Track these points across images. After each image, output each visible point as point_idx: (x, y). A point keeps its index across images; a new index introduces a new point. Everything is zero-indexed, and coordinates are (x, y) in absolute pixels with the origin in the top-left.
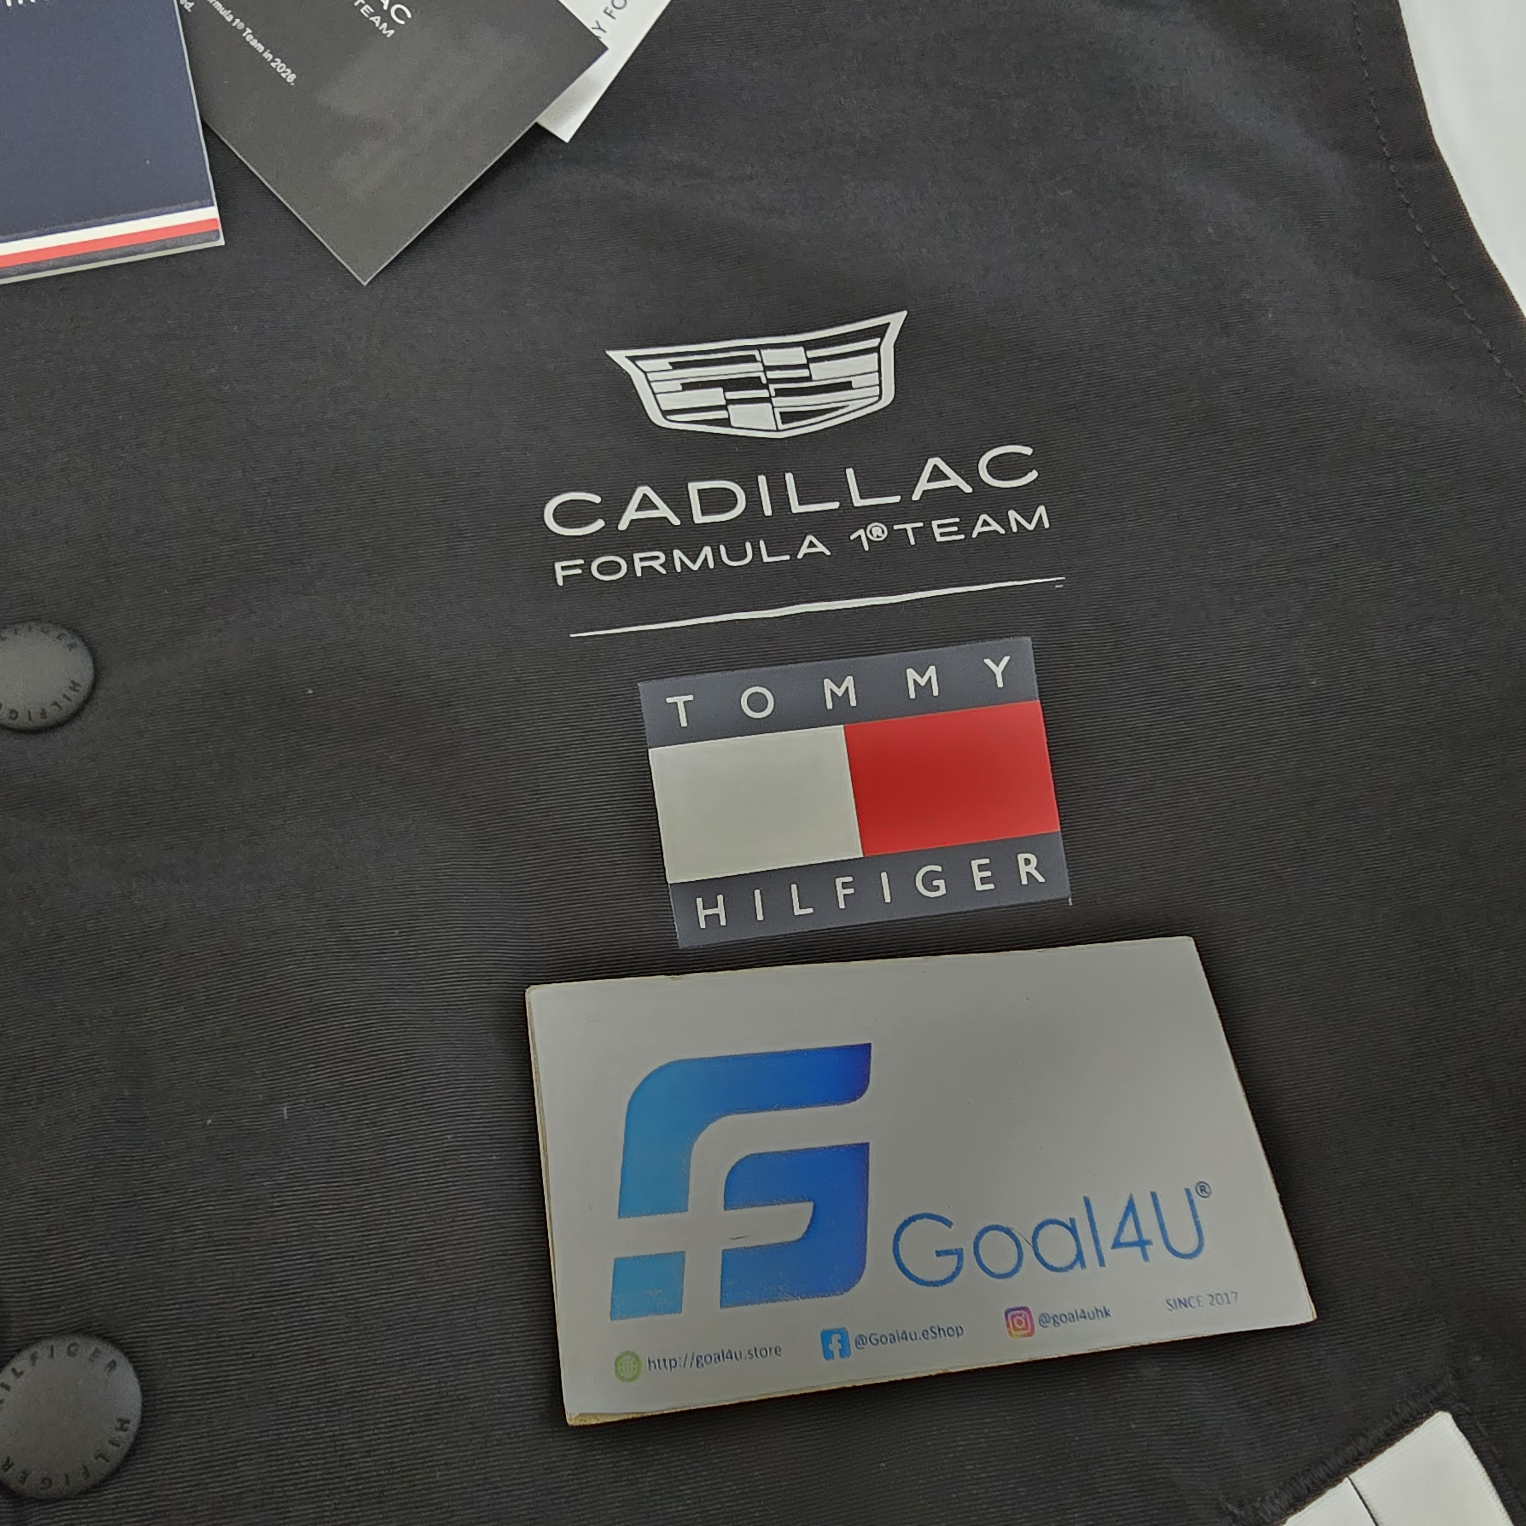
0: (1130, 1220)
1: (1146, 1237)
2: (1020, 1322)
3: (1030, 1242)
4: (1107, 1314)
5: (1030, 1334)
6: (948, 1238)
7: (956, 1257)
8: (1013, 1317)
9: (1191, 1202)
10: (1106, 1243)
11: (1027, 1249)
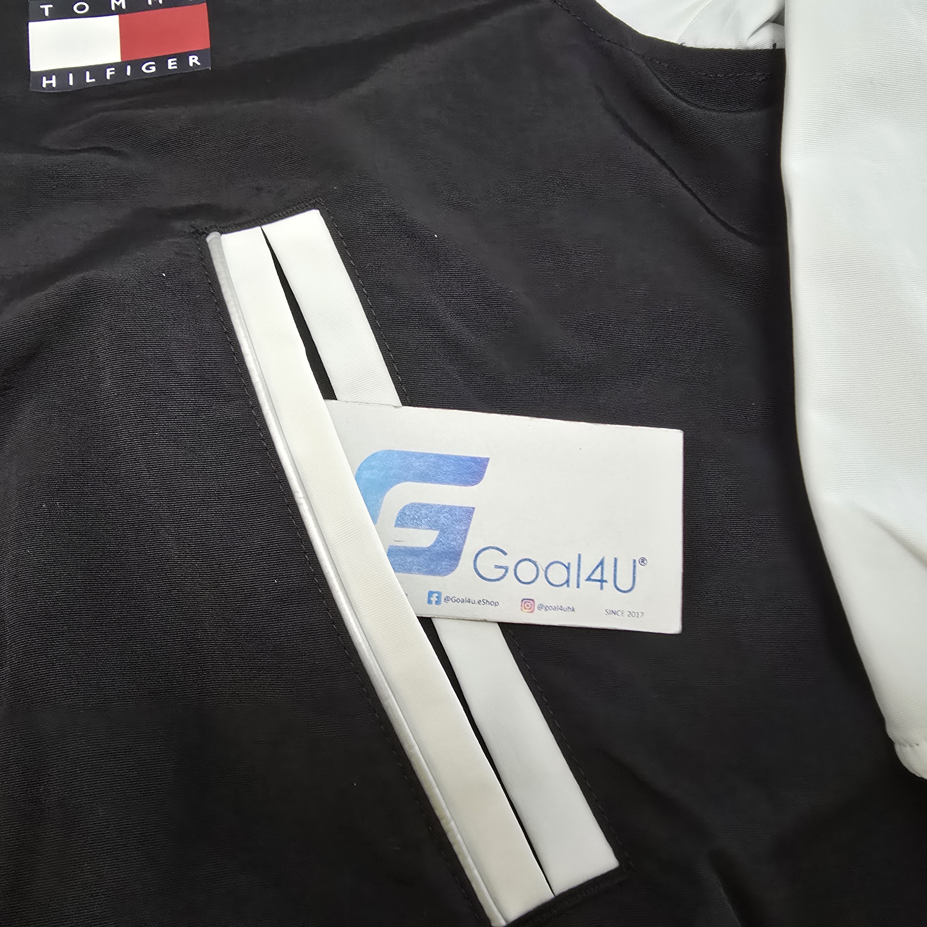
0: (600, 568)
1: (605, 579)
2: (528, 606)
3: (544, 569)
4: (573, 610)
5: (532, 612)
6: (503, 561)
7: (504, 570)
8: (525, 602)
9: (634, 566)
10: (584, 576)
11: (542, 573)
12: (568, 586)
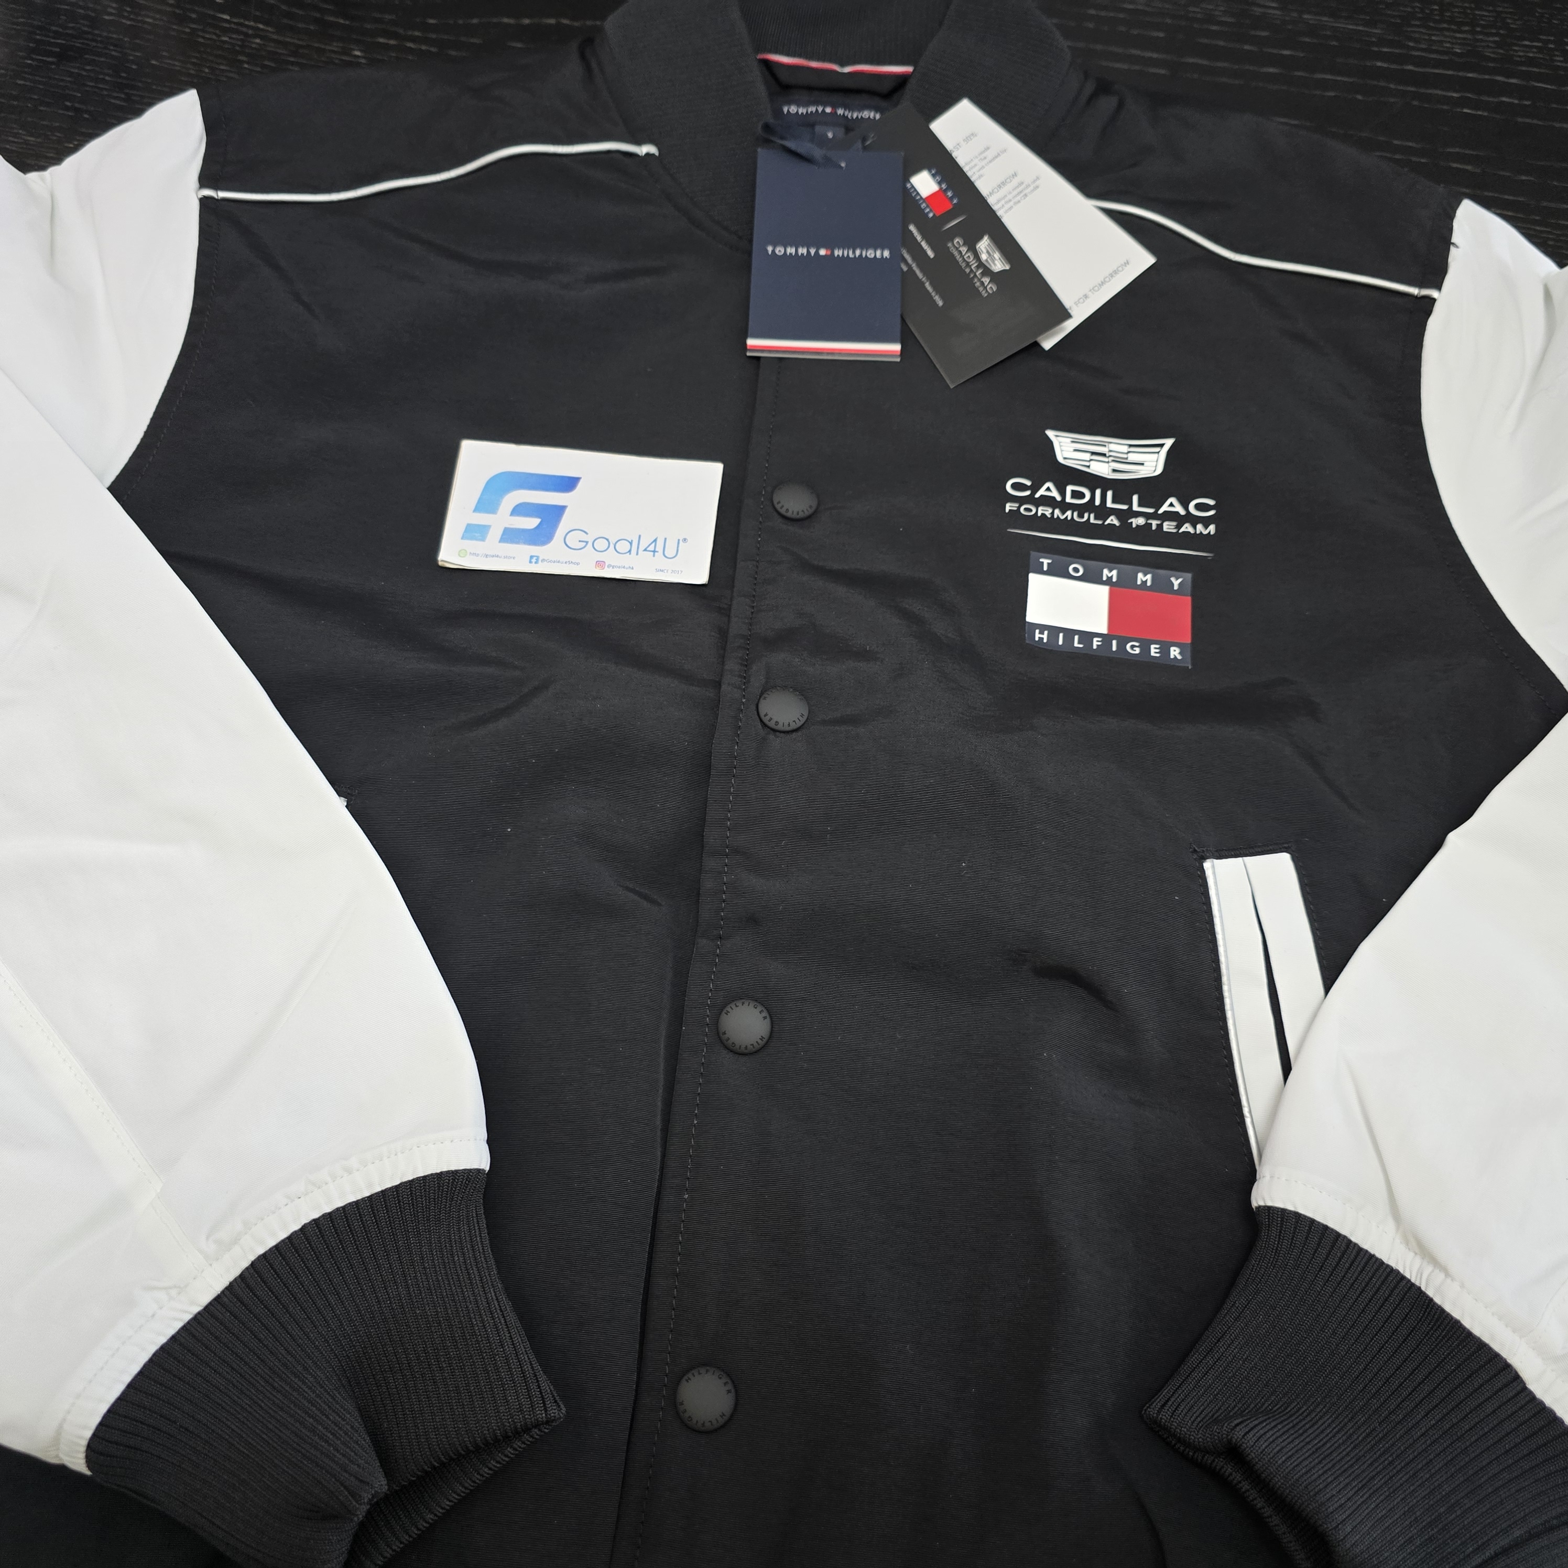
0: (654, 544)
1: (657, 550)
2: (600, 566)
3: (614, 543)
4: (633, 569)
5: (603, 569)
6: (583, 537)
7: (585, 544)
8: (598, 564)
9: (678, 543)
10: (642, 548)
11: (612, 546)
12: (630, 554)
